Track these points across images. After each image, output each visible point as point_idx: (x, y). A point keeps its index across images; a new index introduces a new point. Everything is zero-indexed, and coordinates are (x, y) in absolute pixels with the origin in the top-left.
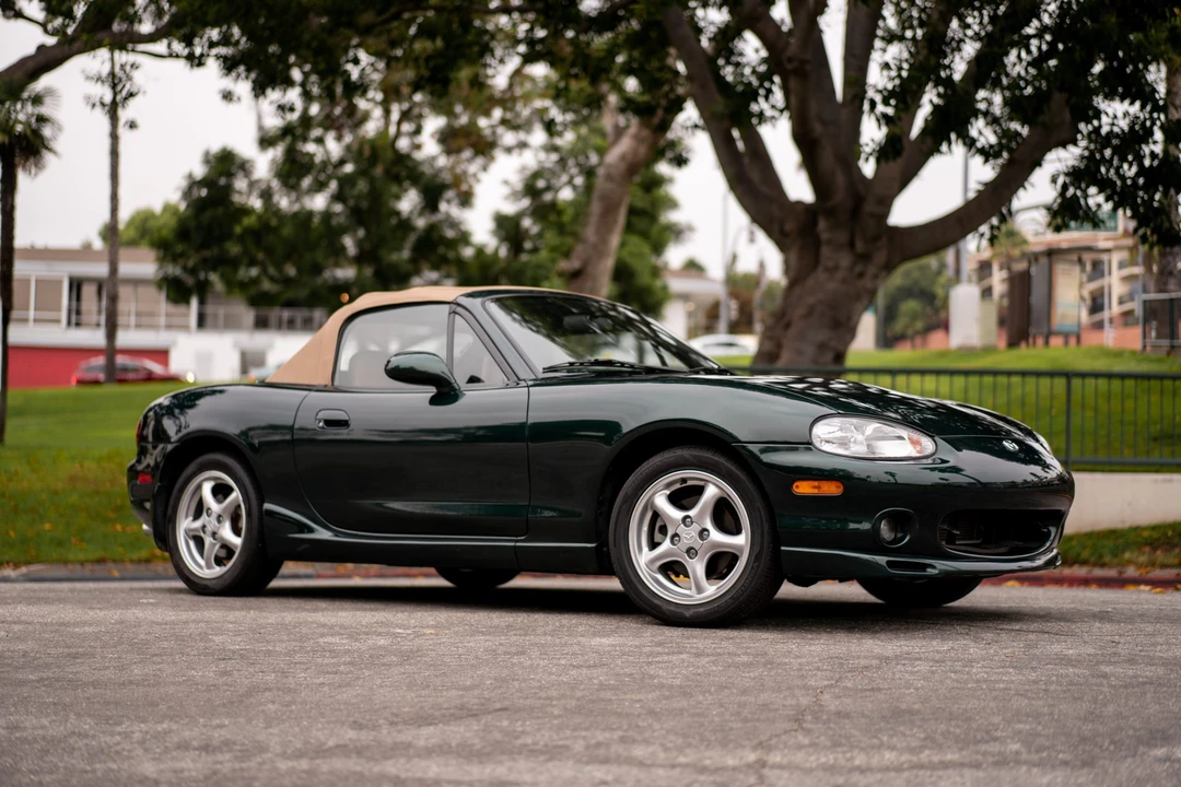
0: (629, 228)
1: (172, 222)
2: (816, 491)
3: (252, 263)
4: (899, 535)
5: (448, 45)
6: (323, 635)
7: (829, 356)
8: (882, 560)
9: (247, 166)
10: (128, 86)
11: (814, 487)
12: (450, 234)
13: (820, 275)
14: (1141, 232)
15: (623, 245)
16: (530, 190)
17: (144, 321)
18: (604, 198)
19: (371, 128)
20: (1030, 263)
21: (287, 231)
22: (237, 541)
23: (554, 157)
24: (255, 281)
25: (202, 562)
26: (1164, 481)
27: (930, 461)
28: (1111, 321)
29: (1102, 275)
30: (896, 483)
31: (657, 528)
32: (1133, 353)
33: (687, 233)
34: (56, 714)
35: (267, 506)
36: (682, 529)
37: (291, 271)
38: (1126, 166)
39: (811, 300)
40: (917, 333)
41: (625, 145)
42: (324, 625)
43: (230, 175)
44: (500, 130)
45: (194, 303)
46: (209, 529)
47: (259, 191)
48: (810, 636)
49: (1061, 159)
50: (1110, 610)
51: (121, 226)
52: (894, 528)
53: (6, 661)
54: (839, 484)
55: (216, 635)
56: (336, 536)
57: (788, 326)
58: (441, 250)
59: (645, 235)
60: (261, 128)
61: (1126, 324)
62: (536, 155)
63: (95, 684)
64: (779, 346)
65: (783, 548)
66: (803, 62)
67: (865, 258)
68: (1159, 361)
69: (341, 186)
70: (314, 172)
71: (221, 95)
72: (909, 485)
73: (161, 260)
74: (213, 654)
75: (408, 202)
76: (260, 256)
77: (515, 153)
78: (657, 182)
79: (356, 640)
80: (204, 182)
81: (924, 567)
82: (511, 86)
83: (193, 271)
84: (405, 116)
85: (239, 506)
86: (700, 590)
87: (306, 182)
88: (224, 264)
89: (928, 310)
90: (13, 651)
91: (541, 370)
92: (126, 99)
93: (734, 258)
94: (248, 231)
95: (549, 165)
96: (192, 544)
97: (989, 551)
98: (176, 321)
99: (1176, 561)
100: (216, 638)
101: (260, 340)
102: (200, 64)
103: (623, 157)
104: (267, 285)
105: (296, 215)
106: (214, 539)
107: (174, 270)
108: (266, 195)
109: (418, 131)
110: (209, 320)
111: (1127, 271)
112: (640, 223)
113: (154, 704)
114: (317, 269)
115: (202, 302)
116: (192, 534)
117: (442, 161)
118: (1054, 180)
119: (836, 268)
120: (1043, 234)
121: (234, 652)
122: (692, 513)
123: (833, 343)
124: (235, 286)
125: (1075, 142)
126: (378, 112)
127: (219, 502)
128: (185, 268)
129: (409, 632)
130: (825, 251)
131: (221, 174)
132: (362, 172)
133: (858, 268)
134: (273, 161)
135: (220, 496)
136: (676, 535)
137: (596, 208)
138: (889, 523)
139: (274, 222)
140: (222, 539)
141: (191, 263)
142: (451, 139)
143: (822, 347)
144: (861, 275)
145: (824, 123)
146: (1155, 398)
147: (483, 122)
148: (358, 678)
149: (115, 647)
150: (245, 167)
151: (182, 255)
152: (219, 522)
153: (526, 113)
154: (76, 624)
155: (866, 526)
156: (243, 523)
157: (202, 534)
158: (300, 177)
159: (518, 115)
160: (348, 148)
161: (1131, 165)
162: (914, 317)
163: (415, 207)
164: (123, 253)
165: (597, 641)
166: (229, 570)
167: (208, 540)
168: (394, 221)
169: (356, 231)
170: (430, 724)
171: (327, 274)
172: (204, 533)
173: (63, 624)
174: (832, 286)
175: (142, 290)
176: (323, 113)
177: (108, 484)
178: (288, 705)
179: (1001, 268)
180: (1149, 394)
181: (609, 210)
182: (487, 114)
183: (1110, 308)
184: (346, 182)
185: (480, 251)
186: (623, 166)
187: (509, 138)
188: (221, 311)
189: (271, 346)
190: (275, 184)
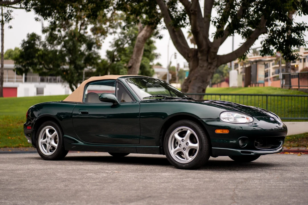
0: (144, 55)
1: (19, 53)
2: (222, 132)
3: (41, 64)
4: (244, 144)
5: (97, 6)
6: (87, 173)
7: (201, 90)
8: (239, 151)
9: (39, 37)
10: (9, 17)
11: (221, 131)
12: (94, 56)
13: (199, 68)
14: (285, 57)
15: (142, 59)
16: (116, 44)
17: (10, 80)
18: (137, 47)
19: (73, 27)
20: (251, 64)
21: (50, 55)
22: (56, 145)
23: (123, 35)
24: (41, 69)
25: (46, 151)
26: (293, 124)
27: (252, 124)
28: (270, 79)
29: (268, 67)
30: (243, 130)
31: (176, 142)
32: (279, 88)
33: (159, 56)
34: (25, 200)
35: (65, 136)
36: (182, 143)
37: (51, 66)
38: (280, 39)
39: (196, 75)
40: (218, 82)
41: (143, 32)
42: (85, 170)
43: (35, 40)
44: (109, 28)
45: (24, 75)
46: (48, 142)
47: (42, 45)
48: (221, 172)
49: (263, 37)
50: (294, 162)
51: (4, 54)
52: (242, 142)
53: (3, 182)
54: (228, 130)
55: (57, 173)
56: (85, 144)
57: (190, 82)
58: (92, 61)
59: (148, 57)
60: (43, 27)
61: (274, 80)
62: (118, 35)
63: (32, 190)
64: (188, 87)
65: (212, 148)
66: (195, 11)
67: (211, 64)
68: (287, 91)
69: (65, 44)
70: (57, 40)
71: (35, 19)
72: (245, 130)
73: (16, 63)
74: (59, 179)
75: (83, 47)
76: (43, 62)
77: (113, 34)
78: (151, 42)
79: (97, 174)
80: (28, 42)
81: (250, 152)
82: (112, 16)
83: (24, 66)
84: (82, 25)
85: (57, 135)
86: (187, 159)
87: (55, 42)
88: (32, 64)
89: (221, 76)
90: (3, 179)
91: (142, 99)
92: (9, 20)
93: (171, 63)
94: (39, 55)
95: (122, 38)
96: (43, 146)
97: (266, 148)
98: (18, 80)
99: (297, 145)
100: (58, 174)
101: (42, 85)
102: (29, 11)
103: (143, 36)
104: (45, 70)
105: (52, 51)
106: (50, 145)
107: (19, 66)
108: (44, 46)
109: (86, 28)
110: (28, 80)
111: (274, 66)
112: (147, 54)
113: (51, 196)
114: (59, 66)
115: (26, 75)
116: (43, 143)
117: (93, 37)
118: (261, 43)
119: (203, 66)
120: (252, 56)
121: (65, 179)
122: (184, 138)
123: (202, 87)
124: (36, 71)
125: (266, 33)
126: (75, 24)
127: (51, 134)
128: (22, 66)
129: (110, 172)
130: (200, 62)
131: (32, 40)
132: (70, 40)
133: (209, 66)
134: (46, 36)
135: (51, 133)
136: (180, 144)
137: (135, 49)
138: (241, 141)
139: (46, 53)
140: (52, 145)
141: (24, 64)
142: (95, 30)
143: (199, 88)
144: (210, 68)
145: (200, 27)
146: (286, 101)
147: (104, 26)
148: (104, 187)
149: (31, 177)
150: (38, 38)
151: (21, 62)
152: (51, 140)
153: (115, 24)
154: (16, 170)
155: (235, 142)
156: (58, 140)
157: (46, 143)
158: (54, 41)
159: (114, 24)
160: (67, 33)
161: (282, 39)
162: (218, 78)
163: (85, 49)
164: (5, 61)
165: (163, 174)
166: (54, 153)
167: (48, 145)
168: (79, 53)
169: (69, 56)
170: (132, 202)
171: (61, 67)
172: (47, 143)
173: (13, 170)
174: (202, 71)
175: (9, 71)
176: (60, 24)
177: (6, 126)
178: (89, 196)
179: (241, 66)
180: (285, 100)
181: (139, 50)
182: (105, 24)
183: (270, 76)
184: (66, 42)
185: (103, 61)
186: (143, 38)
187: (111, 30)
188: (31, 77)
189: (45, 87)
190: (47, 42)
